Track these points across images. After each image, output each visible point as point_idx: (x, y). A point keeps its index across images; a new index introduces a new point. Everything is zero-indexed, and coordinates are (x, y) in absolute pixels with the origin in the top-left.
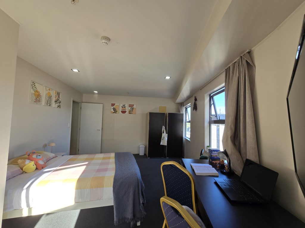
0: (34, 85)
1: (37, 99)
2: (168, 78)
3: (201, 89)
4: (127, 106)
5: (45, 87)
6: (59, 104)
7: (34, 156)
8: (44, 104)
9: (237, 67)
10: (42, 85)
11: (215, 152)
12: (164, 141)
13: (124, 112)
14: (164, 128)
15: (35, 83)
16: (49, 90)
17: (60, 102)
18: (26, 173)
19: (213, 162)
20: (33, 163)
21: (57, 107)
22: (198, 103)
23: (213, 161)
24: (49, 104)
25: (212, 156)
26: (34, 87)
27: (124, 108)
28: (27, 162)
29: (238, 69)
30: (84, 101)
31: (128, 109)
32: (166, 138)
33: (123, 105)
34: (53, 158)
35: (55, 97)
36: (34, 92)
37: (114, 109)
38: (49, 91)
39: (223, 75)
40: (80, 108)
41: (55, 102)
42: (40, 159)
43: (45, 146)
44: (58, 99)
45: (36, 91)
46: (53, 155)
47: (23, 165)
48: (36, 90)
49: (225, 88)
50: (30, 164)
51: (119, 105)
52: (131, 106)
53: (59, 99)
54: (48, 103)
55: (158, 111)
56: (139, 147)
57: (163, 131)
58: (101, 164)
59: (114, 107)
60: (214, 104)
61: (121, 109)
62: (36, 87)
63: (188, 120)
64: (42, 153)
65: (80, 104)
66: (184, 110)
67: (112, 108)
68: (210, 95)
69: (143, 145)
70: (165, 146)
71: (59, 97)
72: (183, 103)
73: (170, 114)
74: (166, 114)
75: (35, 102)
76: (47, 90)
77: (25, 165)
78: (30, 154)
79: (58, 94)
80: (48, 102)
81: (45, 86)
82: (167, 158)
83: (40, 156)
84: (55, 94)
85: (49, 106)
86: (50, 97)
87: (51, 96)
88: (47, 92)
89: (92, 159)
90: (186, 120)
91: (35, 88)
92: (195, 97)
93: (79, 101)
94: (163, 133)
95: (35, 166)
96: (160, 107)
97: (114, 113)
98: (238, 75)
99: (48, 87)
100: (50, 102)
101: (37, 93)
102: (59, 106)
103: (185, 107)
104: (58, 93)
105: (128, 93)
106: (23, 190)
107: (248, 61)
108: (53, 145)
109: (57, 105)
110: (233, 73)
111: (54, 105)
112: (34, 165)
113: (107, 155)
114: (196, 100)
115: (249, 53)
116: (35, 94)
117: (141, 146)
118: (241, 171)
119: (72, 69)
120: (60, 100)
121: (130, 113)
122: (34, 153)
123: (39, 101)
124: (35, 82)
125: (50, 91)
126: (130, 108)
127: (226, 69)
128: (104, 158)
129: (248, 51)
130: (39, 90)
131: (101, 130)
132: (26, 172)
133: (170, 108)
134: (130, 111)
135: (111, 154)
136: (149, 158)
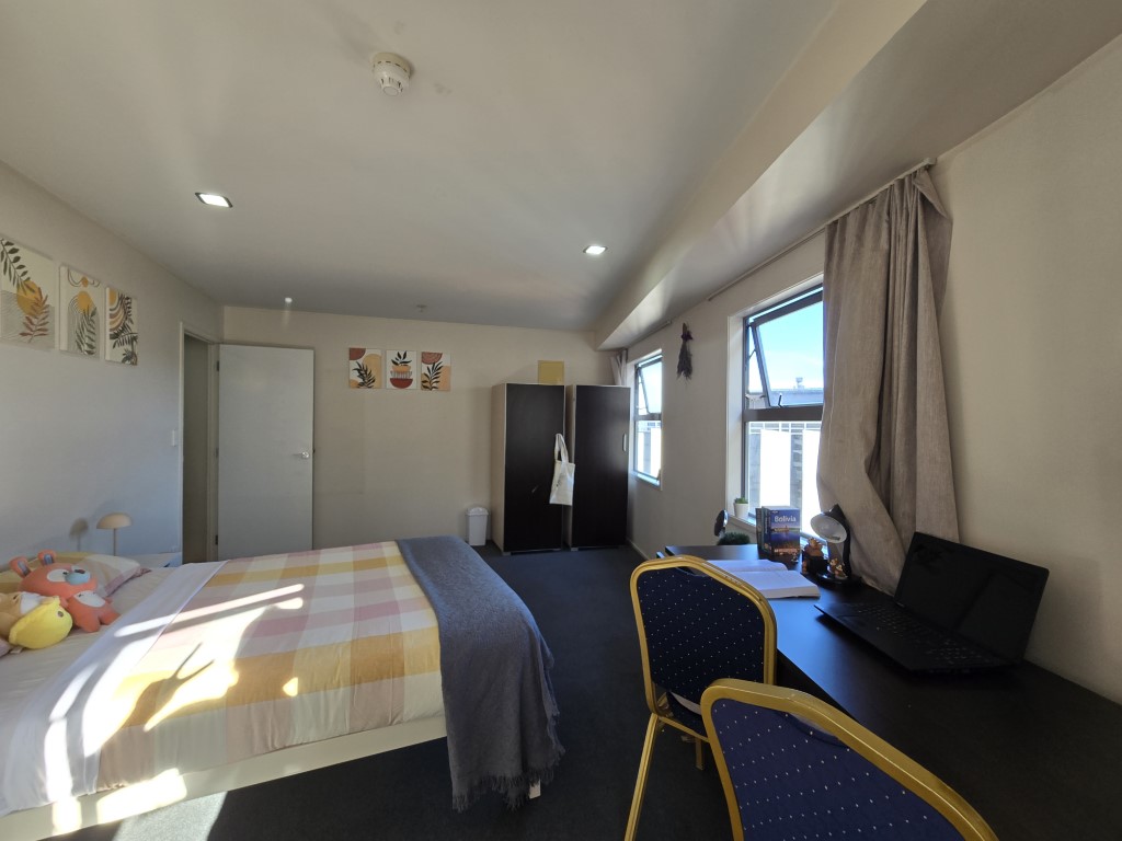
0: (12, 257)
1: (34, 321)
2: (596, 250)
3: (710, 300)
4: (413, 357)
5: (64, 270)
6: (130, 348)
7: (55, 576)
8: (64, 346)
9: (880, 216)
10: (49, 258)
11: (784, 519)
12: (563, 490)
13: (402, 383)
14: (560, 439)
15: (16, 246)
16: (85, 282)
17: (135, 339)
18: (25, 649)
19: (776, 551)
20: (54, 605)
21: (123, 361)
22: (696, 349)
23: (777, 547)
24: (86, 347)
25: (773, 533)
26: (16, 265)
27: (401, 368)
28: (28, 601)
29: (885, 225)
30: (228, 335)
31: (417, 370)
32: (570, 480)
33: (399, 355)
34: (132, 578)
35: (112, 316)
36: (14, 290)
37: (362, 371)
38: (82, 288)
39: (818, 249)
40: (212, 364)
41: (112, 337)
42: (86, 587)
43: (81, 528)
44: (125, 327)
45: (26, 286)
46: (128, 566)
47: (7, 617)
48: (24, 278)
49: (827, 290)
50: (45, 609)
51: (382, 356)
52: (430, 358)
53: (130, 324)
54: (85, 342)
55: (532, 379)
56: (465, 517)
57: (560, 453)
58: (359, 588)
59: (360, 361)
60: (758, 350)
61: (389, 372)
62: (21, 267)
63: (642, 412)
64: (81, 560)
65: (212, 349)
66: (631, 373)
67: (354, 364)
68: (745, 319)
69: (481, 506)
70: (566, 507)
71: (127, 315)
72: (627, 350)
73: (583, 391)
74: (569, 388)
75: (23, 334)
76: (74, 284)
77: (20, 618)
78: (32, 569)
79: (124, 302)
80: (80, 338)
81: (64, 264)
82: (573, 549)
83: (82, 572)
84: (111, 304)
85: (89, 353)
86: (90, 315)
87: (92, 309)
88: (76, 291)
89: (313, 571)
90: (636, 410)
91: (20, 272)
92: (684, 325)
93: (209, 337)
94: (560, 458)
95: (67, 619)
96: (541, 363)
97: (361, 385)
98: (886, 247)
99: (77, 271)
100: (91, 336)
101: (30, 295)
102: (130, 357)
103: (634, 362)
104: (121, 298)
105: (422, 307)
106: (48, 724)
107: (930, 199)
108: (122, 522)
109: (121, 351)
110: (860, 238)
111: (109, 351)
112: (61, 614)
113: (367, 552)
114: (687, 336)
115: (928, 168)
116: (19, 299)
117: (473, 512)
118: (897, 574)
119: (198, 194)
120: (134, 328)
121: (426, 385)
122: (47, 562)
123: (43, 332)
124: (18, 243)
125: (89, 289)
126: (425, 366)
127: (830, 226)
128: (358, 566)
129: (926, 162)
130: (36, 280)
131: (308, 455)
132: (26, 646)
133: (577, 368)
134: (426, 379)
135: (381, 547)
136: (509, 554)
